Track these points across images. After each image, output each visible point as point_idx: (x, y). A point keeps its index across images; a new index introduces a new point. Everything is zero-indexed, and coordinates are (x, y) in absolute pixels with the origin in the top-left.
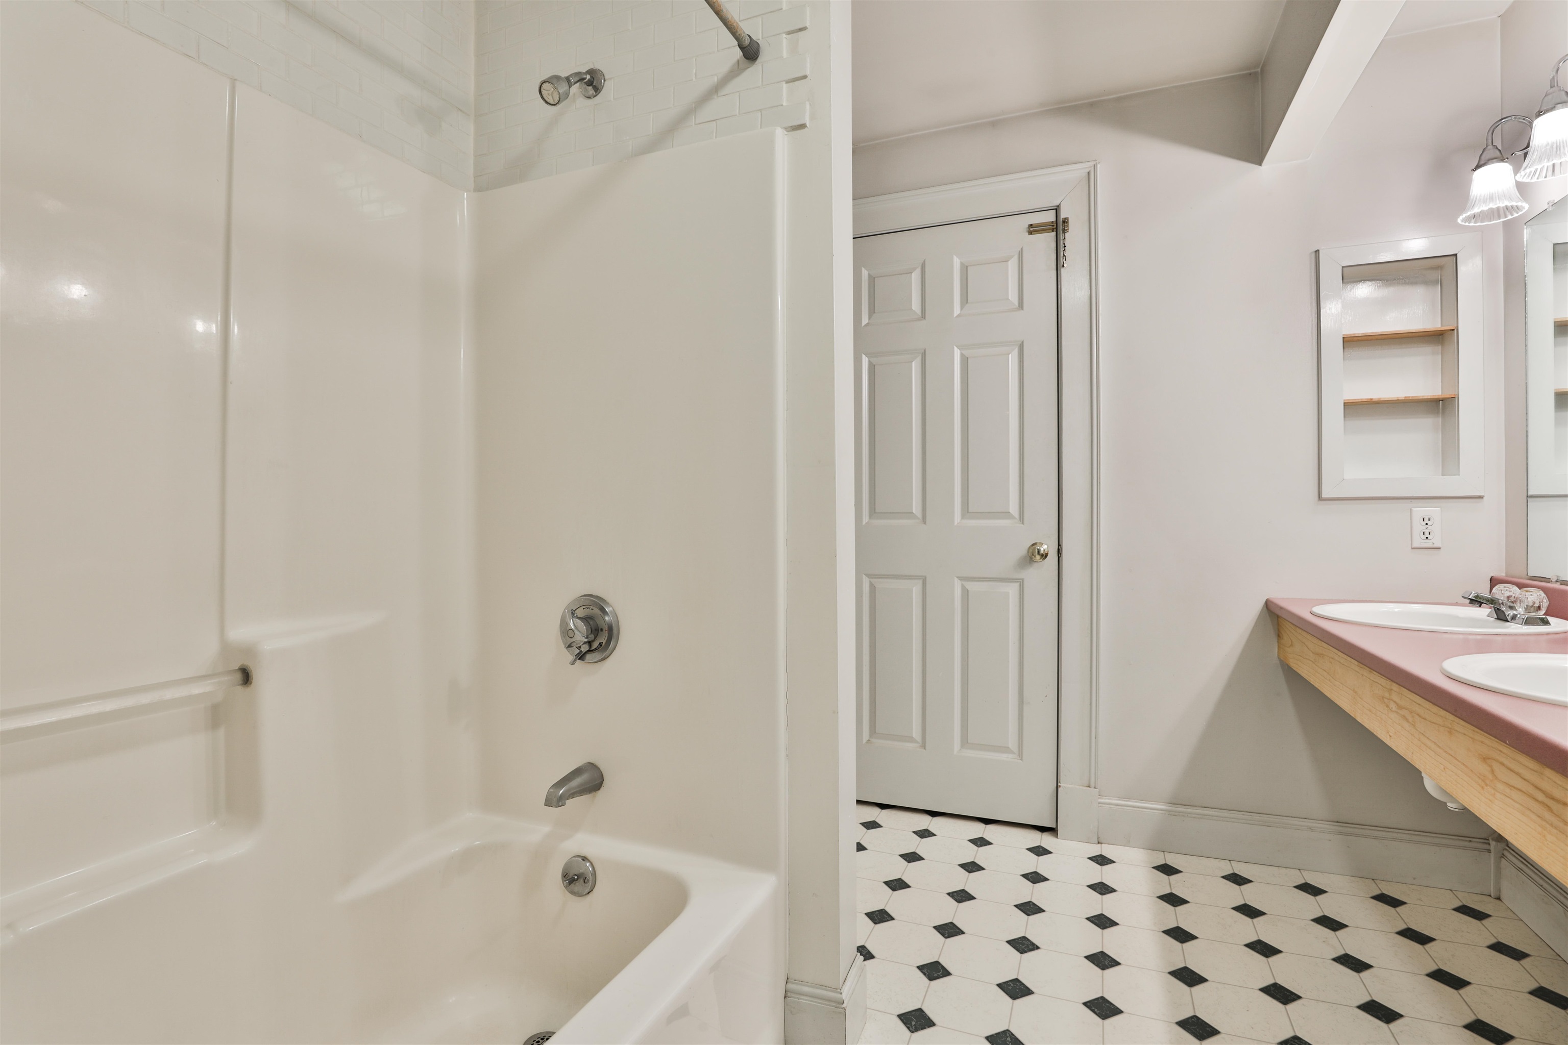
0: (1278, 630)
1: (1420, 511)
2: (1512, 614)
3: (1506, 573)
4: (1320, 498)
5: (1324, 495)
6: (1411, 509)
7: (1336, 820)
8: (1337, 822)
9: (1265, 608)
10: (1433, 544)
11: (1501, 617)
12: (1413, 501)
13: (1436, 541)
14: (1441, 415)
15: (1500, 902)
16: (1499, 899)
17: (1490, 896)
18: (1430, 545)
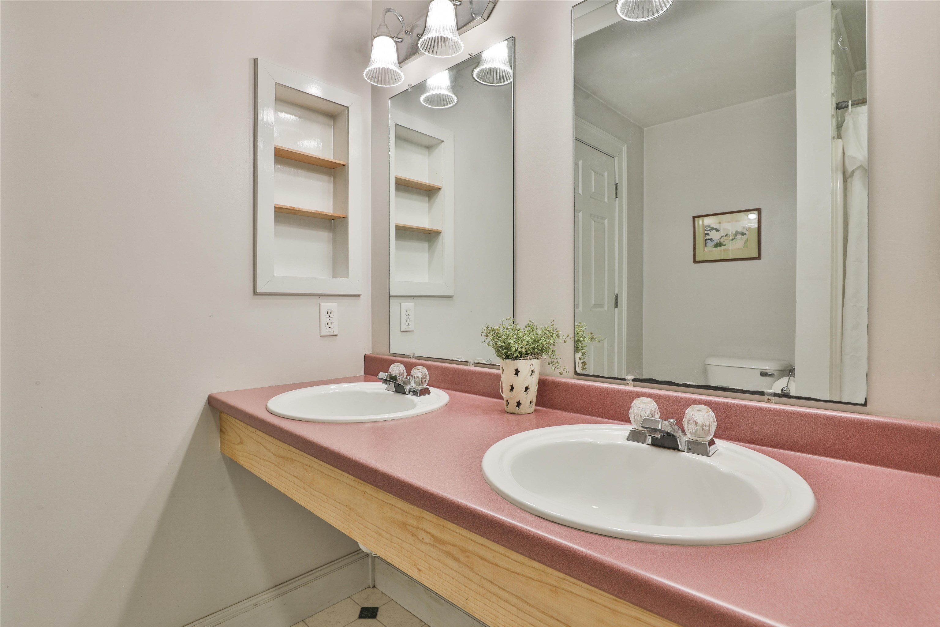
0: (221, 425)
1: (326, 305)
2: (408, 388)
3: (372, 351)
4: (255, 293)
5: (259, 290)
6: (319, 304)
7: (274, 585)
8: (276, 586)
9: (207, 405)
10: (334, 332)
11: (400, 389)
12: (321, 297)
13: (335, 329)
14: (332, 232)
15: (376, 589)
16: (374, 587)
17: (369, 587)
18: (331, 333)
